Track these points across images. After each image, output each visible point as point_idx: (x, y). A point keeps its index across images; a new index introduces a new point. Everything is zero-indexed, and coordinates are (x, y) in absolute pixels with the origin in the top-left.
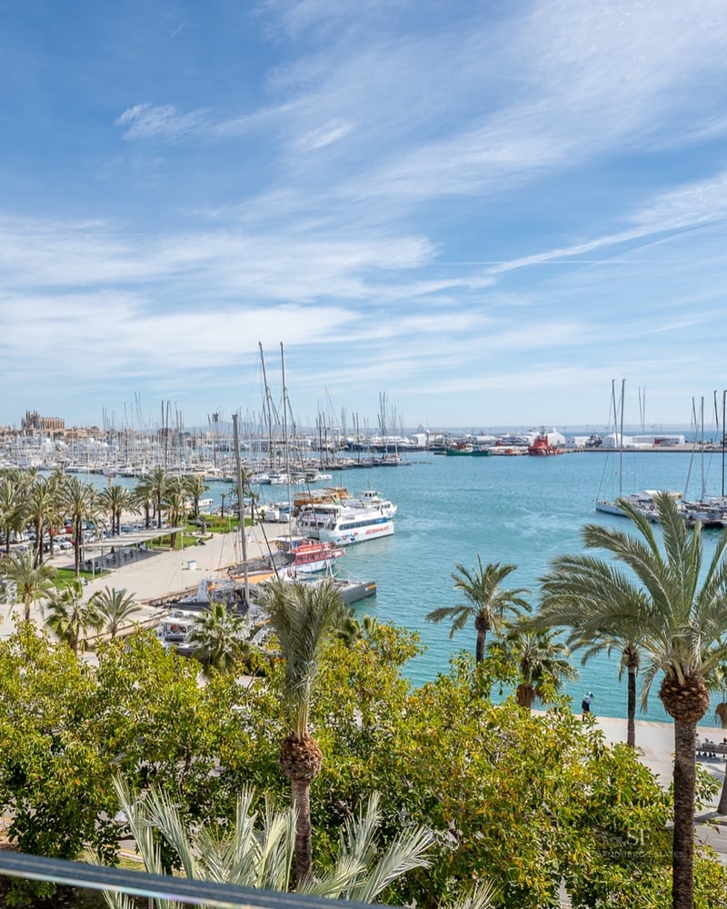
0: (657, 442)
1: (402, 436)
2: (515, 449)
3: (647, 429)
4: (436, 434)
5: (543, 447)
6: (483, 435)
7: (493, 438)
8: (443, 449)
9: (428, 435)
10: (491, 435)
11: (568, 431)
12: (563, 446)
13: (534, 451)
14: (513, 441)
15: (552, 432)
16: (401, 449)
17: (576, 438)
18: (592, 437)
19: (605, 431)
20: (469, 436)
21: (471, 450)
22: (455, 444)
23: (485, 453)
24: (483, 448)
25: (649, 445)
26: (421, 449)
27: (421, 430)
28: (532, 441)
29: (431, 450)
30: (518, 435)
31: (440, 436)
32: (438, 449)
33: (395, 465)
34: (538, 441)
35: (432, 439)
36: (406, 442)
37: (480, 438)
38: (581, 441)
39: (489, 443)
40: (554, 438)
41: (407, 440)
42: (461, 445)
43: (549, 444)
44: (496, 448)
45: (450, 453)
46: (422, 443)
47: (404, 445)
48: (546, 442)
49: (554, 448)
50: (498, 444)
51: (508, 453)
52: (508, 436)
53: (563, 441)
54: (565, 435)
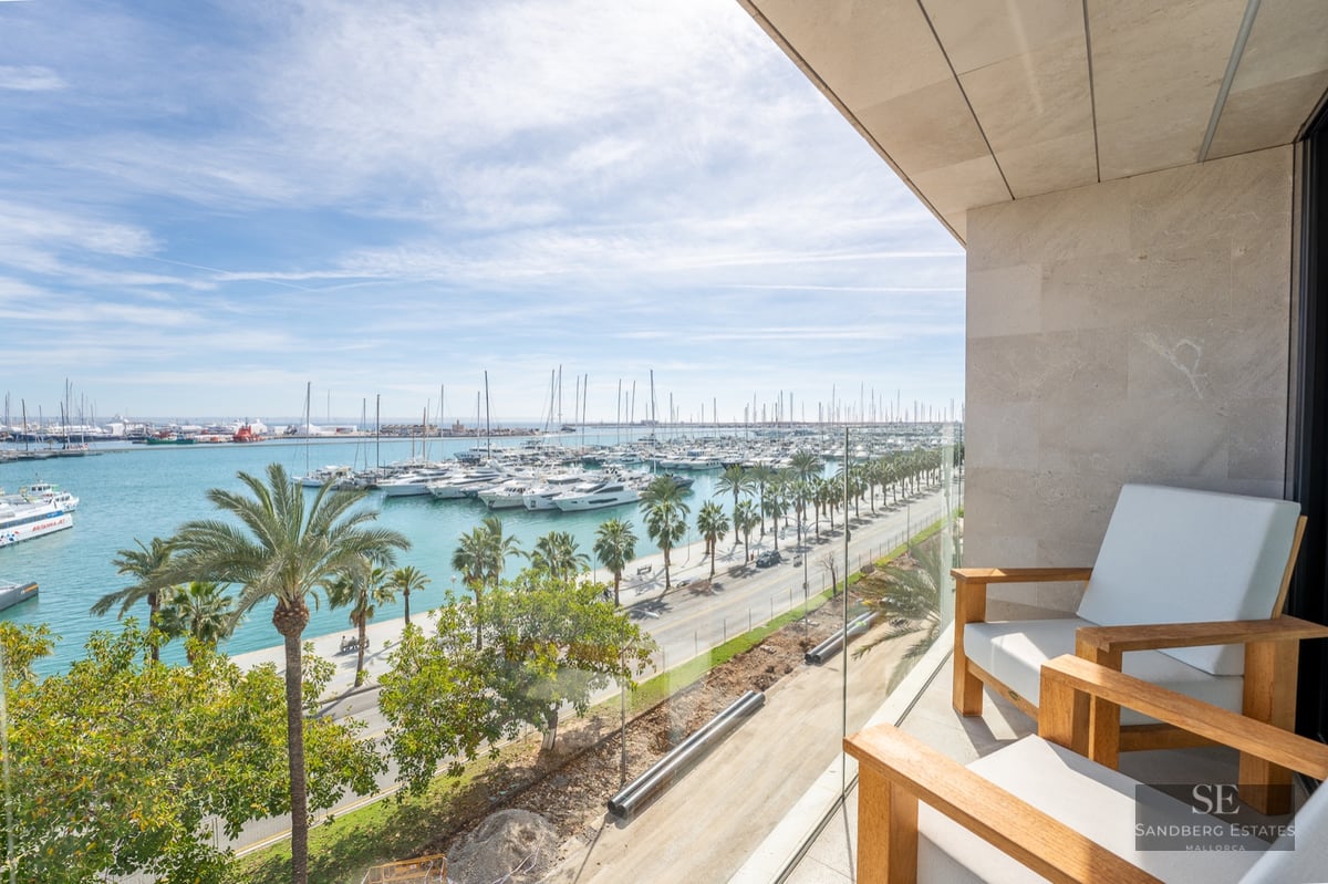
0: (338, 430)
1: (92, 425)
2: (221, 437)
3: (332, 421)
4: (135, 424)
5: (247, 435)
6: (187, 424)
7: (200, 428)
8: (143, 439)
9: (125, 424)
10: (197, 425)
11: (270, 422)
12: (265, 434)
13: (238, 439)
14: (220, 431)
15: (255, 422)
16: (87, 439)
17: (277, 428)
18: (289, 427)
19: (299, 422)
20: (172, 425)
21: (175, 438)
22: (158, 433)
23: (190, 441)
24: (188, 436)
25: (332, 433)
26: (117, 438)
27: (117, 420)
28: (236, 430)
29: (129, 439)
30: (224, 425)
31: (141, 426)
32: (138, 438)
33: (81, 455)
34: (243, 430)
35: (130, 428)
36: (98, 431)
37: (185, 428)
38: (280, 430)
39: (195, 432)
40: (256, 428)
41: (98, 430)
42: (163, 435)
43: (252, 432)
44: (202, 437)
45: (151, 442)
46: (116, 433)
47: (95, 434)
48: (249, 430)
49: (257, 436)
50: (203, 433)
51: (213, 441)
52: (214, 425)
53: (265, 429)
54: (267, 425)
